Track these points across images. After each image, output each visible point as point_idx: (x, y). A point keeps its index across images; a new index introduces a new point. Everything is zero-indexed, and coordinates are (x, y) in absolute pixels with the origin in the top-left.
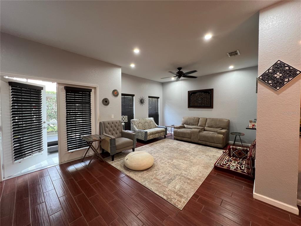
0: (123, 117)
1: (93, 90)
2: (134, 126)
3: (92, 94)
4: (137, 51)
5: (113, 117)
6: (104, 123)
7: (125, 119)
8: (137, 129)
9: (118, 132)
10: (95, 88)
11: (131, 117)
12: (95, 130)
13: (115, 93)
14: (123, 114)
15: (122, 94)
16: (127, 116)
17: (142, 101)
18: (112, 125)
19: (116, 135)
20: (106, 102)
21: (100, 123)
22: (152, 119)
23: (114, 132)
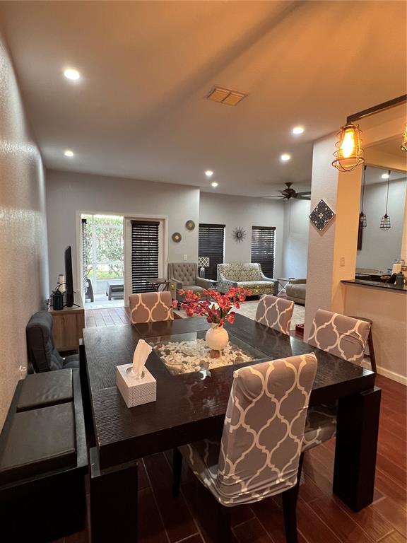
0: (203, 259)
1: (161, 223)
2: (221, 274)
3: (160, 227)
4: (209, 173)
5: (186, 258)
6: (173, 264)
7: (205, 262)
8: (224, 279)
9: (191, 278)
10: (164, 220)
11: (217, 258)
12: (162, 273)
13: (190, 225)
14: (201, 254)
15: (200, 224)
16: (208, 259)
17: (238, 236)
18: (184, 268)
19: (188, 283)
20: (176, 238)
21: (169, 265)
22: (257, 265)
23: (185, 278)
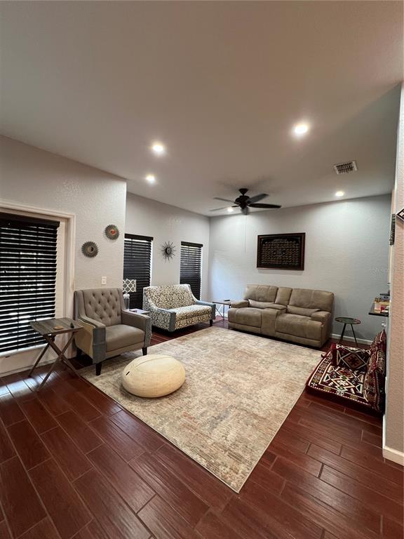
0: (128, 282)
1: (62, 224)
2: (150, 301)
3: (61, 232)
4: (158, 148)
5: (104, 280)
6: (83, 292)
7: (130, 286)
8: (155, 307)
9: (114, 313)
10: (68, 220)
11: (144, 281)
12: (63, 307)
13: (111, 233)
14: (127, 275)
15: (126, 234)
16: (135, 281)
17: (167, 252)
18: (102, 298)
19: (109, 320)
20: (90, 250)
21: (76, 294)
22: (187, 286)
23: (105, 313)
